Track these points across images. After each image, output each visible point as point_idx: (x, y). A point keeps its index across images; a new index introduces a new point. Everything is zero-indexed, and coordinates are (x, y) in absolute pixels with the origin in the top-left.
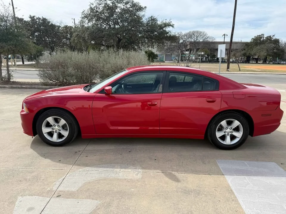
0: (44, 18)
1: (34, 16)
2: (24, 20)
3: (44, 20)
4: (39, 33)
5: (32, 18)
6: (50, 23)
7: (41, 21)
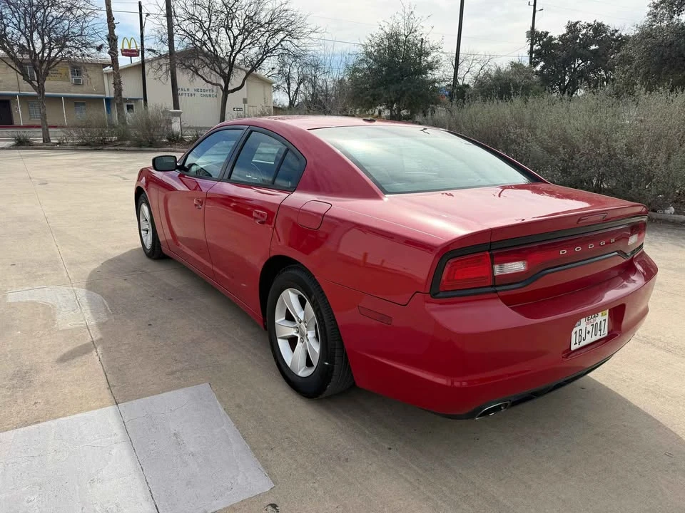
0: (598, 24)
1: (577, 23)
2: (549, 35)
3: (598, 29)
4: (580, 61)
5: (572, 28)
6: (616, 34)
7: (591, 32)
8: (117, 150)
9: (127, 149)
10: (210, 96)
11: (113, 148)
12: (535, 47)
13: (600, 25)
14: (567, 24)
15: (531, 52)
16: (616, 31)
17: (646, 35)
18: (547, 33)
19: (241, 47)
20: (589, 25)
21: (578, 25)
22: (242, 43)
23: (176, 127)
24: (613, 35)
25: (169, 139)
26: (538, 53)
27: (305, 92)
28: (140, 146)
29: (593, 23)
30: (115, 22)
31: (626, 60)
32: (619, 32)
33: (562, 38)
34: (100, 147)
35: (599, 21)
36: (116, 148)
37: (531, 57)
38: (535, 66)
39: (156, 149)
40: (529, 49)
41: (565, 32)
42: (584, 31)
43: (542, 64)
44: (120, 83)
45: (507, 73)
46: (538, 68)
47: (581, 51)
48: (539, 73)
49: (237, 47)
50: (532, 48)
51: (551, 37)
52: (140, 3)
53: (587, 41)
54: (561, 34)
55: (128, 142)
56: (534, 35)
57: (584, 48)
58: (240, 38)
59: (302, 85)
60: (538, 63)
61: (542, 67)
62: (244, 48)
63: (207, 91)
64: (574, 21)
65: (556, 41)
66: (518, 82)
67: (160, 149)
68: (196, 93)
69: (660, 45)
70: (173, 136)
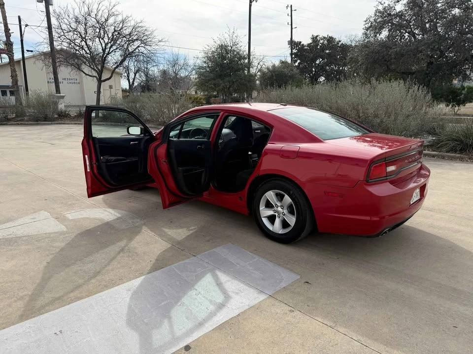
0: (330, 37)
1: (317, 36)
2: (302, 43)
3: (330, 40)
4: (321, 60)
5: (315, 39)
6: (340, 43)
7: (326, 42)
8: (18, 124)
9: (26, 123)
10: (75, 83)
11: (15, 123)
12: (294, 51)
13: (331, 38)
14: (311, 36)
15: (291, 54)
16: (340, 41)
17: (365, 47)
18: (301, 42)
19: (109, 51)
20: (324, 38)
21: (318, 38)
22: (110, 49)
23: (61, 106)
24: (338, 43)
25: (59, 115)
26: (296, 54)
27: (139, 79)
28: (37, 121)
29: (326, 37)
30: (10, 32)
31: (354, 61)
32: (341, 42)
33: (309, 45)
34: (5, 123)
35: (330, 35)
36: (17, 122)
37: (292, 57)
38: (295, 63)
39: (50, 123)
40: (290, 52)
41: (311, 42)
42: (321, 42)
43: (299, 61)
44: (16, 75)
45: (279, 67)
46: (297, 64)
47: (322, 54)
48: (298, 67)
49: (107, 51)
50: (292, 51)
51: (303, 45)
52: (19, 17)
53: (324, 47)
54: (309, 43)
55: (26, 118)
56: (292, 43)
57: (323, 52)
58: (109, 45)
59: (137, 75)
60: (296, 61)
61: (299, 63)
62: (112, 52)
63: (72, 79)
64: (315, 35)
65: (306, 48)
66: (286, 73)
67: (53, 122)
68: (63, 81)
69: (372, 52)
70: (61, 112)
